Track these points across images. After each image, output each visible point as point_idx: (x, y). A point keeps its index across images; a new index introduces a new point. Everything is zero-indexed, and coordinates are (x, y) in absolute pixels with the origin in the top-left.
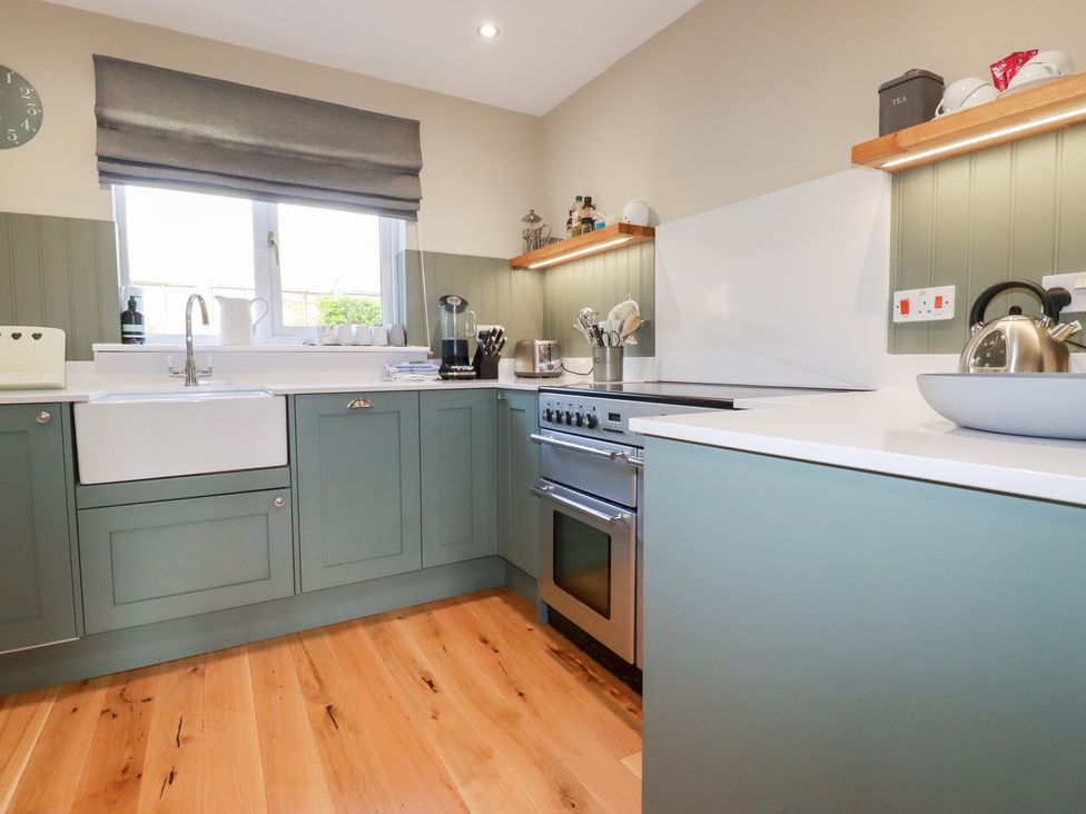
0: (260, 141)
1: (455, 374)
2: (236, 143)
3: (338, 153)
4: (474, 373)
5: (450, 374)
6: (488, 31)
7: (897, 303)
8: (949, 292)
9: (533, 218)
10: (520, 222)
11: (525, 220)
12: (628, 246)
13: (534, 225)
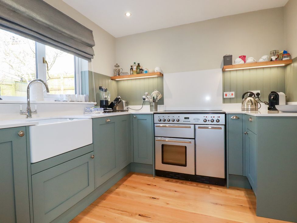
0: (51, 24)
1: (107, 111)
2: (43, 22)
3: (74, 35)
4: (112, 110)
5: (106, 111)
6: (128, 14)
7: (224, 94)
8: (233, 93)
9: (117, 66)
10: (114, 67)
11: (115, 66)
12: (153, 78)
13: (118, 68)
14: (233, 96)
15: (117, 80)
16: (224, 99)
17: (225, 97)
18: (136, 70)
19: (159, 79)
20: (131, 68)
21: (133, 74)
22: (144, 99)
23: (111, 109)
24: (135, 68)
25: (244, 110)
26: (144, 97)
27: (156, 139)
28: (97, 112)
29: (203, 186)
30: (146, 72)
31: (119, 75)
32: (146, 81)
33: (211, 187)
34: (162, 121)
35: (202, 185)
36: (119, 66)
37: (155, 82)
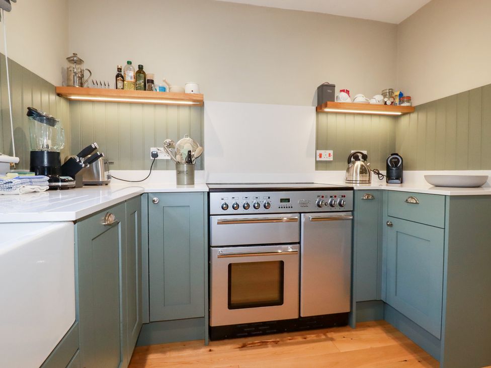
1: (60, 184)
5: (57, 184)
7: (318, 154)
8: (331, 152)
9: (75, 60)
10: (67, 61)
11: (70, 60)
12: (179, 106)
13: (78, 66)
14: (331, 159)
15: (73, 97)
16: (317, 162)
17: (318, 159)
18: (133, 80)
19: (194, 113)
20: (116, 72)
21: (123, 89)
22: (155, 156)
23: (70, 178)
24: (130, 75)
25: (351, 182)
26: (153, 150)
27: (216, 252)
28: (29, 188)
29: (315, 338)
30: (163, 89)
31: (81, 85)
32: (161, 112)
33: (330, 335)
34: (230, 208)
35: (313, 336)
36: (80, 62)
37: (182, 116)
